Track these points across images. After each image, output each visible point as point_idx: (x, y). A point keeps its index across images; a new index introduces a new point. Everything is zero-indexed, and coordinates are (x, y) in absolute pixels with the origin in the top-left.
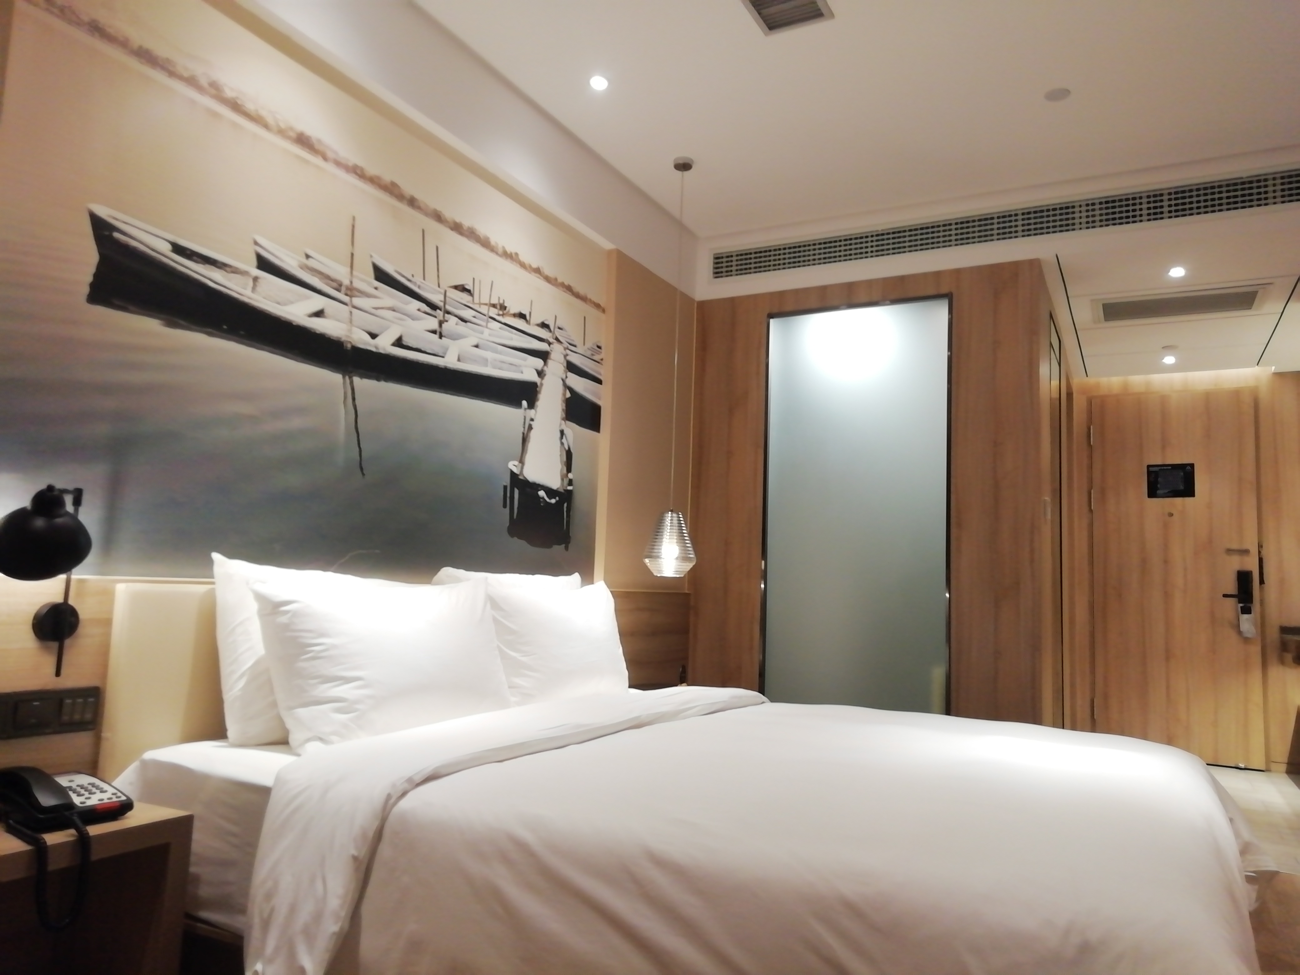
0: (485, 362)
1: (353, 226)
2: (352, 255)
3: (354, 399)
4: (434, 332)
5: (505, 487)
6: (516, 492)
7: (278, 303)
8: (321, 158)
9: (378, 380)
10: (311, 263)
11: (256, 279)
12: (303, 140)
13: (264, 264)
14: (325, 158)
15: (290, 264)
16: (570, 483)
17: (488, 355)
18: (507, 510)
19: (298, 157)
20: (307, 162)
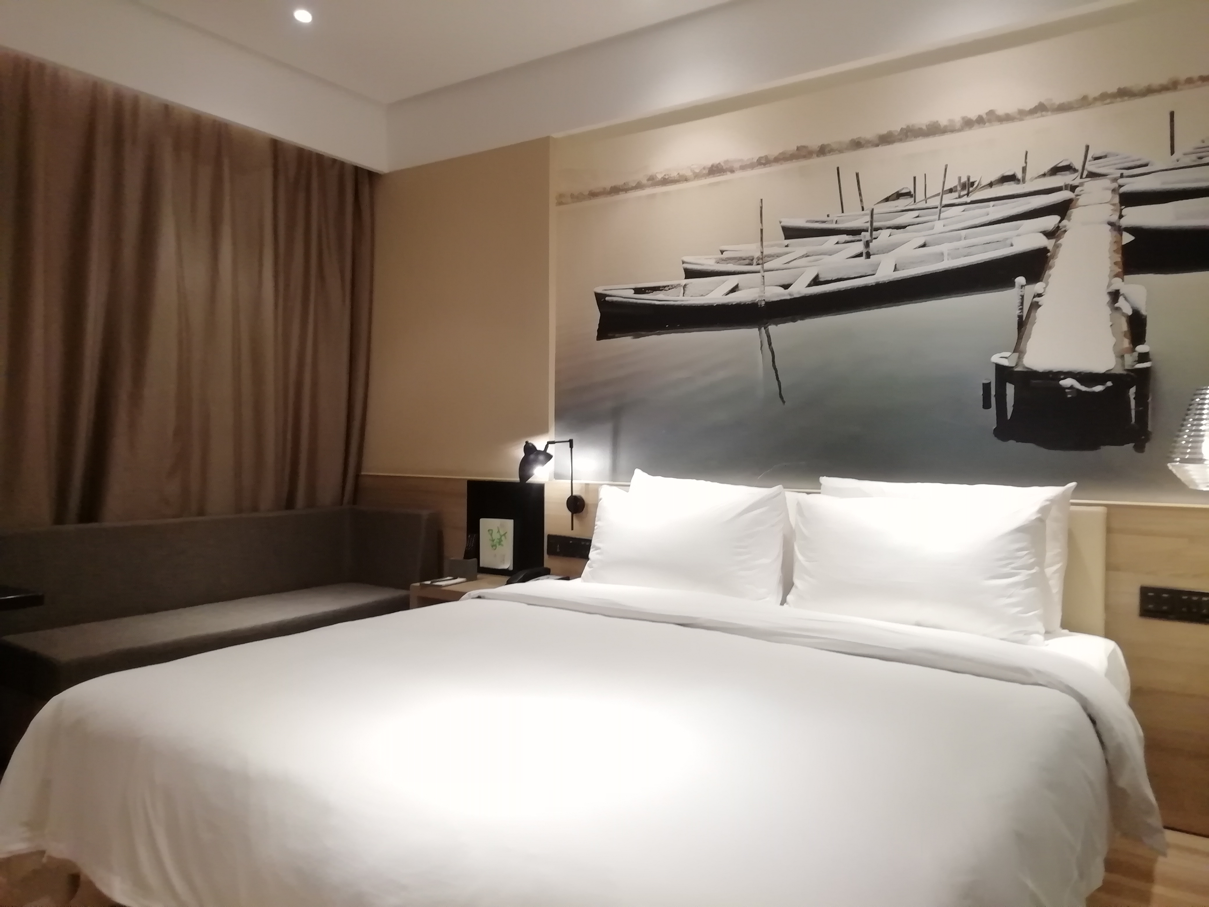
0: (940, 256)
1: (761, 208)
2: (762, 230)
3: (770, 344)
4: (860, 255)
5: (986, 387)
6: (1010, 389)
7: (702, 296)
8: (729, 173)
9: (794, 320)
10: (726, 255)
11: (685, 286)
12: (715, 170)
13: (690, 274)
14: (732, 171)
15: (708, 263)
16: (1144, 357)
17: (944, 248)
18: (993, 409)
19: (711, 185)
20: (718, 183)
